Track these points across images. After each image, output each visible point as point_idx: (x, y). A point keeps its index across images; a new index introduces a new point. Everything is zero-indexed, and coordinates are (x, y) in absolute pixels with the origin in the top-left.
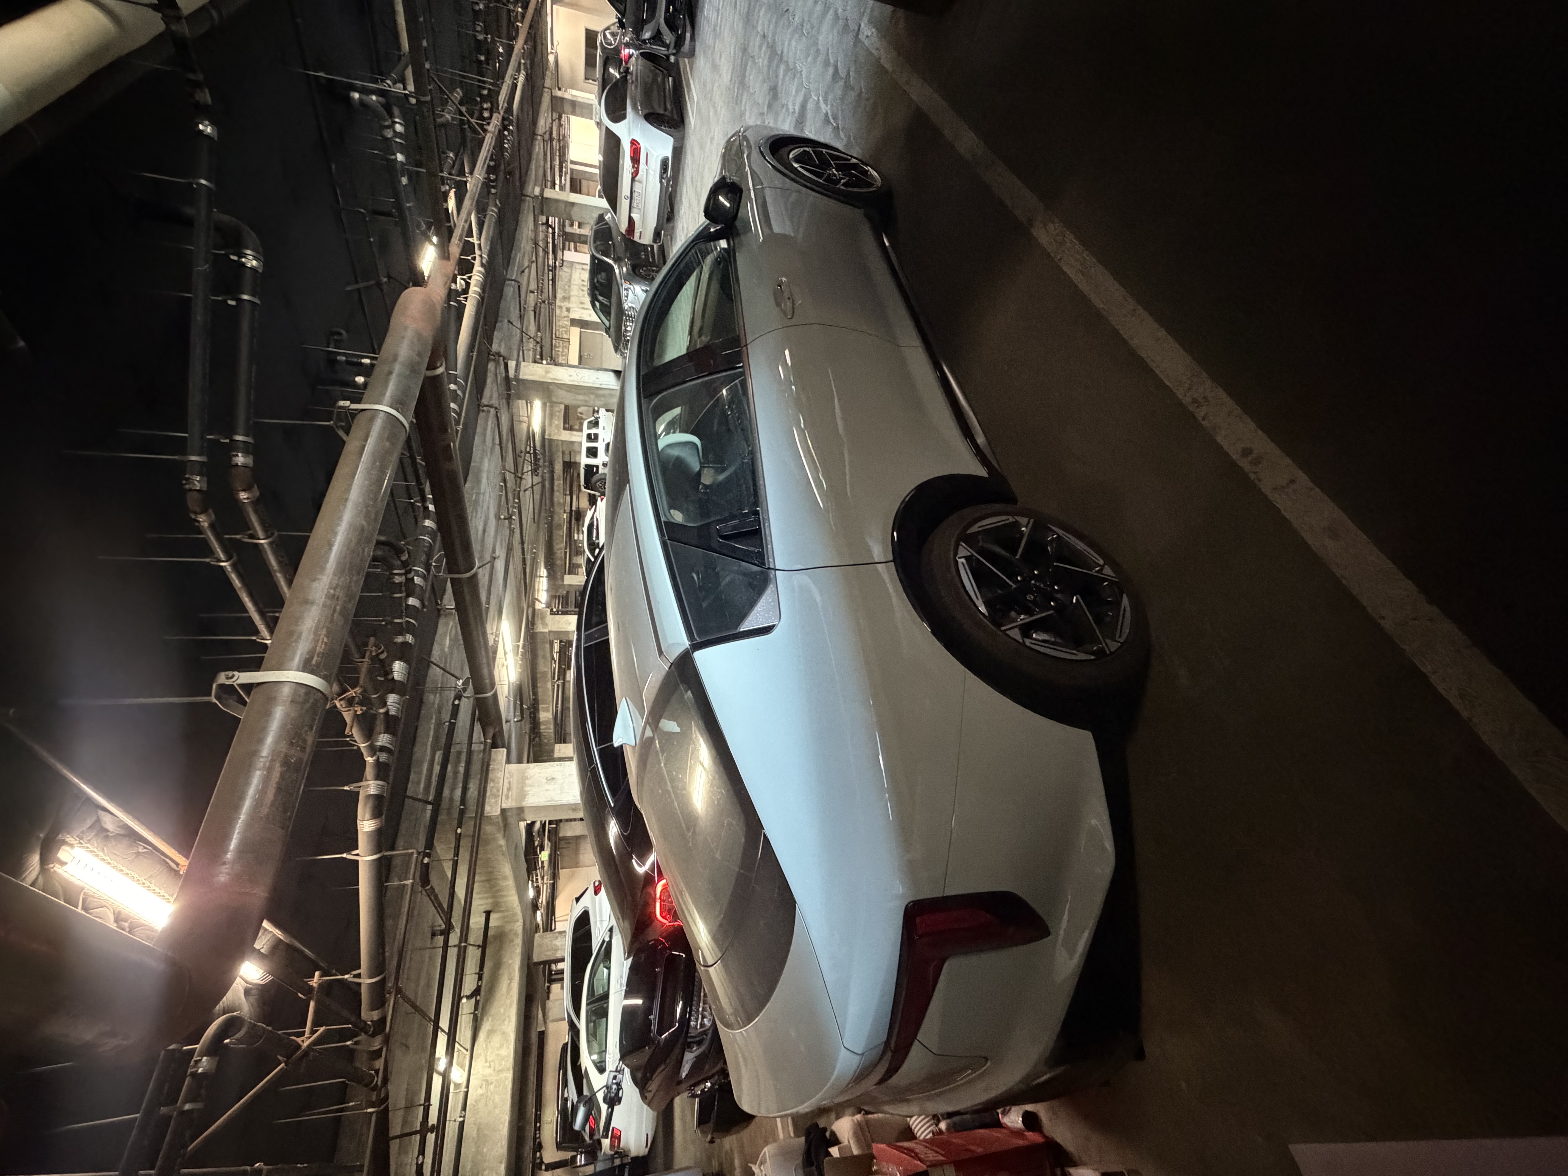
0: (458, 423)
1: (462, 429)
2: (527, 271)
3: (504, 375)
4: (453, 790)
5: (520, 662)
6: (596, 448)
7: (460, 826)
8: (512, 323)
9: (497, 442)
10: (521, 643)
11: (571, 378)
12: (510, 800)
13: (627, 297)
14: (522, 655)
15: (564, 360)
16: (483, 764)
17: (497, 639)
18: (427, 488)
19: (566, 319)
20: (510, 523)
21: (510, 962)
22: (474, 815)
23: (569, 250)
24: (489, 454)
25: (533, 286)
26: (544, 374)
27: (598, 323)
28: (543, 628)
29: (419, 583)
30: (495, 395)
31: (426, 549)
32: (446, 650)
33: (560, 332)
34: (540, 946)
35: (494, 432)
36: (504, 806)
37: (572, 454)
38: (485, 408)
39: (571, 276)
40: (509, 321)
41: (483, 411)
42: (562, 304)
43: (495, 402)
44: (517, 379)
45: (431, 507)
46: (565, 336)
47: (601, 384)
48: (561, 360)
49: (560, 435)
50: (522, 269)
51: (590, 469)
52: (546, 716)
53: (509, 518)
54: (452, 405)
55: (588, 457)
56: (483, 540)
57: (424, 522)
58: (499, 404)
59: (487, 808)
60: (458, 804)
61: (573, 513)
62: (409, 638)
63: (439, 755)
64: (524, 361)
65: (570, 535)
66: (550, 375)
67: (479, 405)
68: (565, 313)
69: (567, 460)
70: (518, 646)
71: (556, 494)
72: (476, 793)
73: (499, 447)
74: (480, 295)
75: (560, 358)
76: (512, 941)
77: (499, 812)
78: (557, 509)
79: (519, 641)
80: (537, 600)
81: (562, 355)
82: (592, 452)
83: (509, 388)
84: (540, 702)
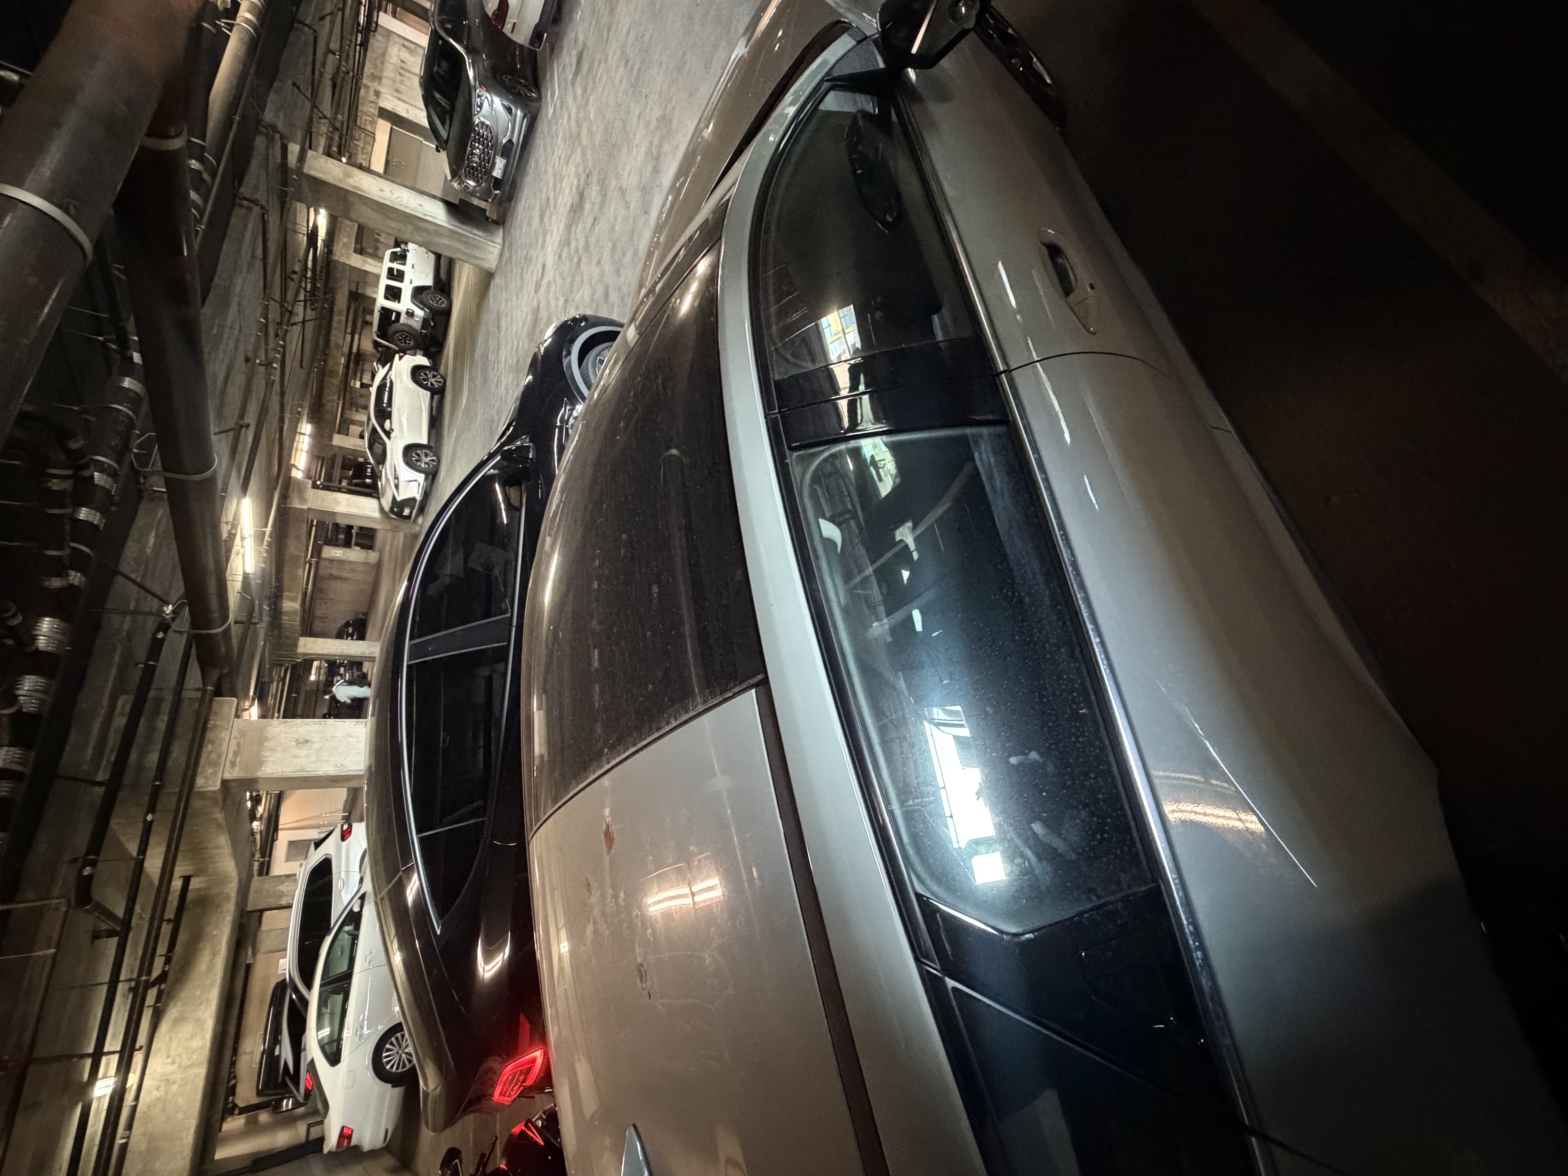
0: (199, 221)
1: (204, 231)
2: (328, 18)
3: (279, 161)
4: (144, 753)
5: (265, 555)
6: (400, 290)
7: (152, 809)
8: (298, 88)
9: (259, 252)
10: (269, 530)
11: (380, 194)
12: (237, 769)
13: (481, 107)
14: (268, 546)
15: (365, 160)
16: (197, 722)
17: (233, 531)
18: (131, 325)
19: (373, 105)
20: (268, 375)
21: (215, 932)
22: (177, 790)
23: (385, 12)
24: (244, 270)
25: (335, 45)
26: (341, 176)
27: (426, 128)
28: (301, 504)
29: (102, 483)
30: (263, 187)
31: (121, 428)
32: (148, 551)
33: (363, 120)
34: (259, 892)
35: (256, 238)
36: (228, 776)
37: (360, 285)
38: (245, 203)
39: (386, 50)
40: (294, 84)
41: (241, 206)
42: (369, 84)
43: (260, 196)
44: (299, 170)
45: (137, 357)
46: (369, 128)
47: (425, 215)
48: (361, 159)
49: (348, 258)
50: (321, 15)
51: (386, 313)
52: (291, 605)
53: (268, 364)
54: (193, 195)
55: (386, 298)
56: (223, 393)
57: (123, 381)
58: (268, 202)
59: (200, 781)
60: (152, 774)
61: (353, 357)
62: (75, 577)
63: (125, 703)
64: (310, 148)
65: (346, 382)
66: (351, 181)
67: (235, 196)
68: (372, 97)
69: (354, 290)
70: (264, 533)
71: (334, 332)
72: (183, 759)
73: (261, 263)
74: (255, 27)
75: (360, 156)
76: (219, 906)
77: (218, 785)
78: (334, 352)
79: (266, 526)
80: (294, 466)
81: (363, 153)
82: (394, 294)
83: (285, 182)
84: (285, 589)
